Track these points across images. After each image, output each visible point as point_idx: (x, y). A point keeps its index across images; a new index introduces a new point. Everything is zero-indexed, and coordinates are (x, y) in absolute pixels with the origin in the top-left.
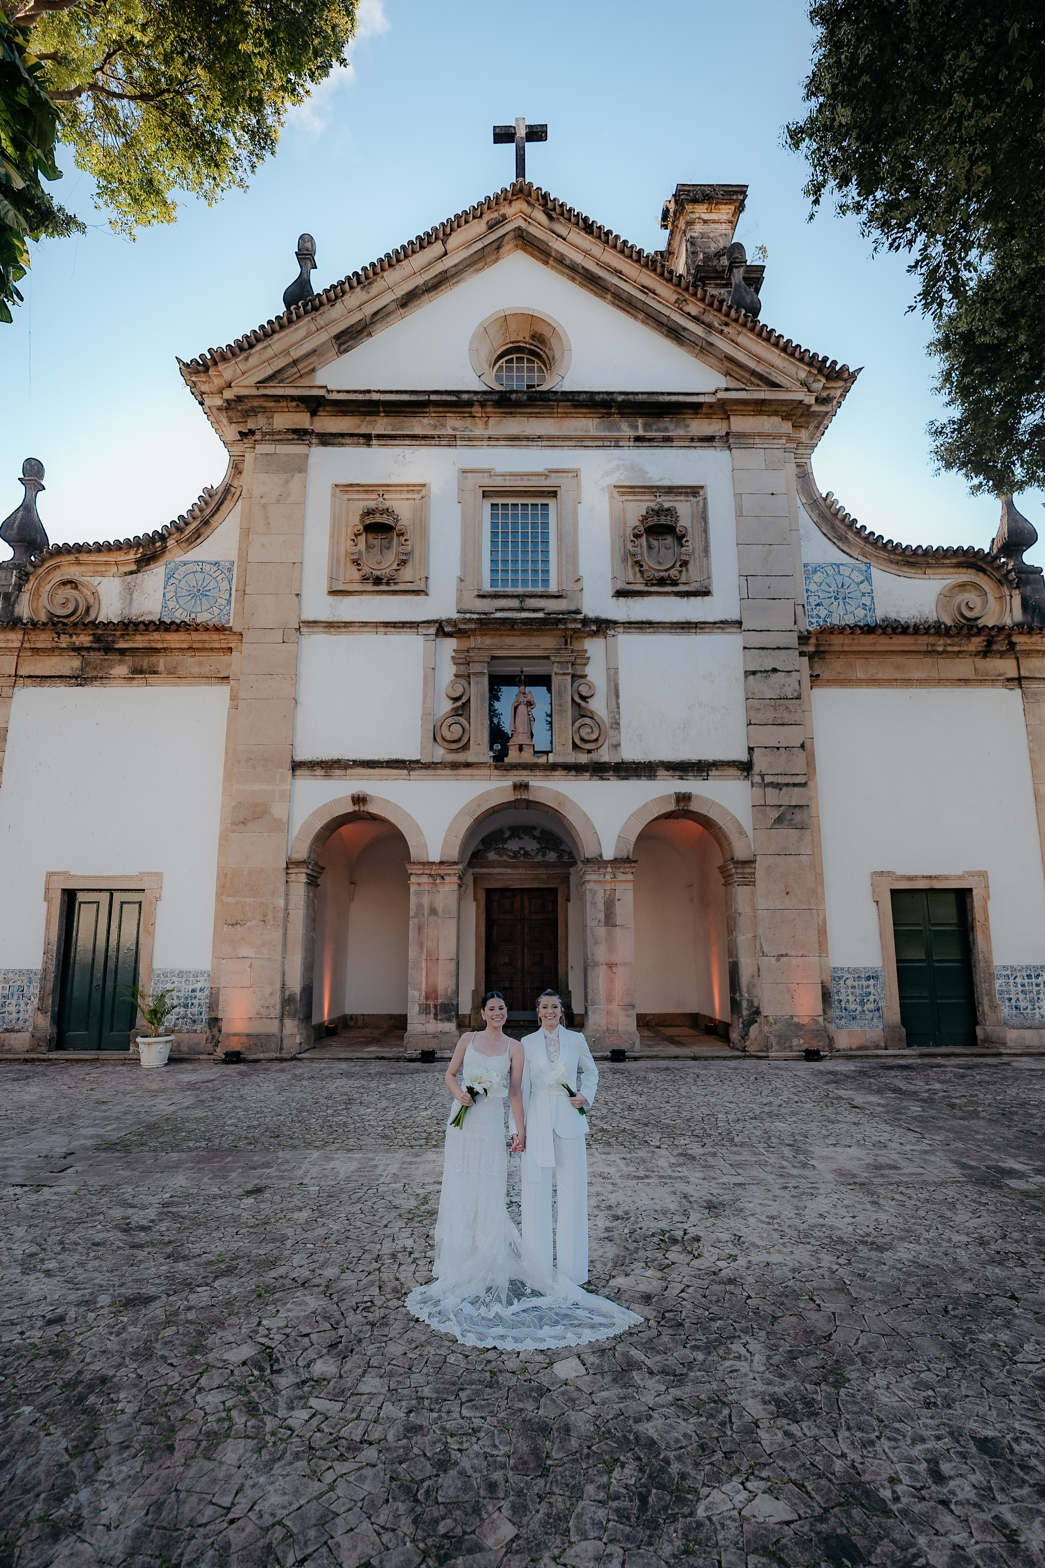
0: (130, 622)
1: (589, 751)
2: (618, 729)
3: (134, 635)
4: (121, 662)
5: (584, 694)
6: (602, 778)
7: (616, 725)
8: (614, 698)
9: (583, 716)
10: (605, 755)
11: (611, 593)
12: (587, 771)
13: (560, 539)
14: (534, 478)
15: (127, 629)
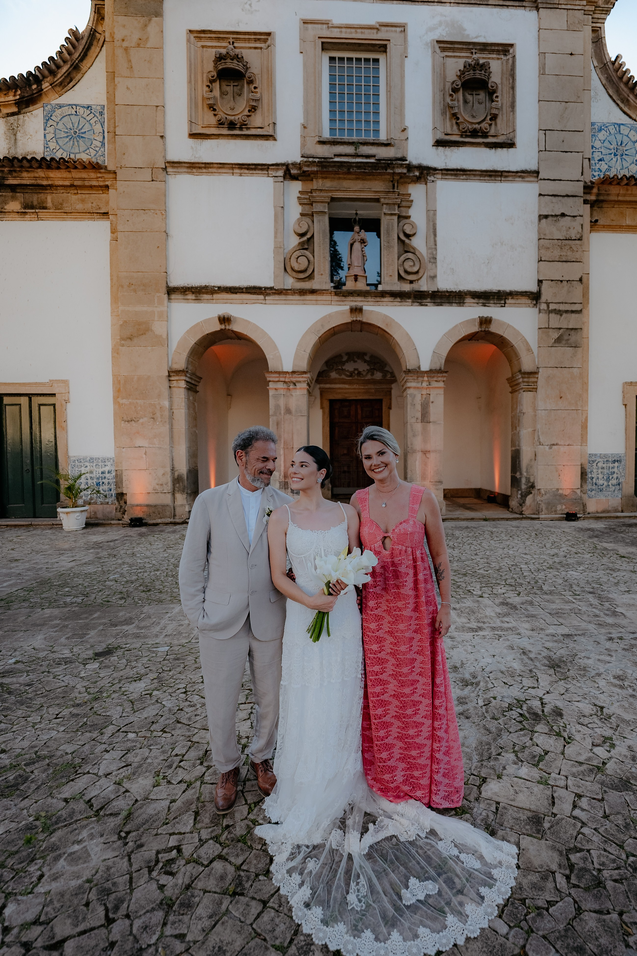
0: (15, 158)
1: (411, 282)
2: (435, 262)
3: (21, 171)
4: (14, 198)
5: (408, 232)
6: (421, 304)
7: (434, 259)
8: (432, 236)
9: (406, 252)
10: (424, 286)
11: (431, 142)
12: (409, 298)
13: (389, 91)
14: (366, 31)
15: (13, 166)
